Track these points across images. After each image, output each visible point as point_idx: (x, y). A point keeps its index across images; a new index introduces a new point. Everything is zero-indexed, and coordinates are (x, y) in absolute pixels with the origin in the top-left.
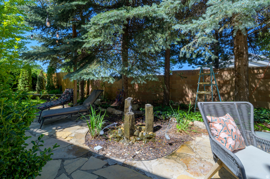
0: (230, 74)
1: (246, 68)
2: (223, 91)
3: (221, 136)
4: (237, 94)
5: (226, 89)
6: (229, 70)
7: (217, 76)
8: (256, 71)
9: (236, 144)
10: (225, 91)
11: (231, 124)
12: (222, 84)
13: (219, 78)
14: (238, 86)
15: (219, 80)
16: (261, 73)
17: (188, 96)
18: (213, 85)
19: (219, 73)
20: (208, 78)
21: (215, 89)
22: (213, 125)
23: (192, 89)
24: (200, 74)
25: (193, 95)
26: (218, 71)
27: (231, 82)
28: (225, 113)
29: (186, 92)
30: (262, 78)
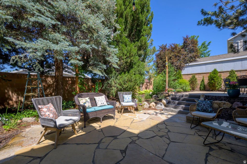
0: (52, 80)
1: (62, 77)
2: (47, 92)
3: (46, 114)
4: (56, 93)
5: (49, 91)
6: (52, 77)
7: (42, 81)
8: (67, 79)
9: (53, 116)
10: (48, 93)
11: (51, 107)
12: (47, 87)
13: (44, 82)
14: (57, 88)
15: (44, 84)
16: (70, 81)
17: (12, 100)
18: (40, 88)
19: (44, 78)
20: (34, 82)
21: (41, 91)
22: (42, 110)
23: (17, 92)
24: (28, 79)
25: (18, 98)
26: (43, 76)
27: (53, 85)
28: (48, 103)
29: (9, 95)
30: (70, 84)
